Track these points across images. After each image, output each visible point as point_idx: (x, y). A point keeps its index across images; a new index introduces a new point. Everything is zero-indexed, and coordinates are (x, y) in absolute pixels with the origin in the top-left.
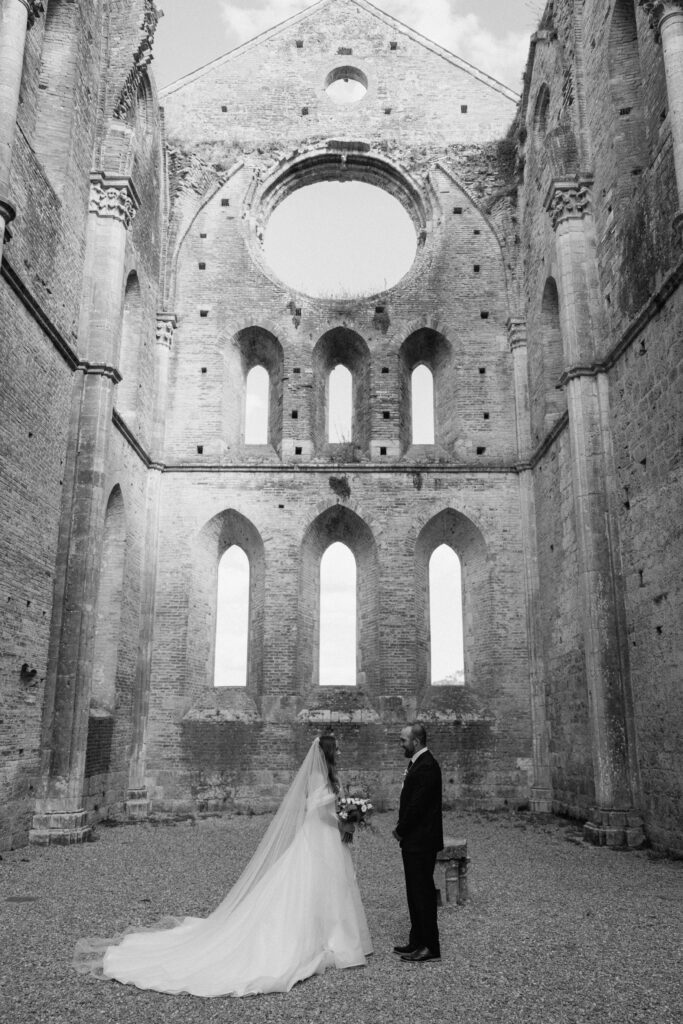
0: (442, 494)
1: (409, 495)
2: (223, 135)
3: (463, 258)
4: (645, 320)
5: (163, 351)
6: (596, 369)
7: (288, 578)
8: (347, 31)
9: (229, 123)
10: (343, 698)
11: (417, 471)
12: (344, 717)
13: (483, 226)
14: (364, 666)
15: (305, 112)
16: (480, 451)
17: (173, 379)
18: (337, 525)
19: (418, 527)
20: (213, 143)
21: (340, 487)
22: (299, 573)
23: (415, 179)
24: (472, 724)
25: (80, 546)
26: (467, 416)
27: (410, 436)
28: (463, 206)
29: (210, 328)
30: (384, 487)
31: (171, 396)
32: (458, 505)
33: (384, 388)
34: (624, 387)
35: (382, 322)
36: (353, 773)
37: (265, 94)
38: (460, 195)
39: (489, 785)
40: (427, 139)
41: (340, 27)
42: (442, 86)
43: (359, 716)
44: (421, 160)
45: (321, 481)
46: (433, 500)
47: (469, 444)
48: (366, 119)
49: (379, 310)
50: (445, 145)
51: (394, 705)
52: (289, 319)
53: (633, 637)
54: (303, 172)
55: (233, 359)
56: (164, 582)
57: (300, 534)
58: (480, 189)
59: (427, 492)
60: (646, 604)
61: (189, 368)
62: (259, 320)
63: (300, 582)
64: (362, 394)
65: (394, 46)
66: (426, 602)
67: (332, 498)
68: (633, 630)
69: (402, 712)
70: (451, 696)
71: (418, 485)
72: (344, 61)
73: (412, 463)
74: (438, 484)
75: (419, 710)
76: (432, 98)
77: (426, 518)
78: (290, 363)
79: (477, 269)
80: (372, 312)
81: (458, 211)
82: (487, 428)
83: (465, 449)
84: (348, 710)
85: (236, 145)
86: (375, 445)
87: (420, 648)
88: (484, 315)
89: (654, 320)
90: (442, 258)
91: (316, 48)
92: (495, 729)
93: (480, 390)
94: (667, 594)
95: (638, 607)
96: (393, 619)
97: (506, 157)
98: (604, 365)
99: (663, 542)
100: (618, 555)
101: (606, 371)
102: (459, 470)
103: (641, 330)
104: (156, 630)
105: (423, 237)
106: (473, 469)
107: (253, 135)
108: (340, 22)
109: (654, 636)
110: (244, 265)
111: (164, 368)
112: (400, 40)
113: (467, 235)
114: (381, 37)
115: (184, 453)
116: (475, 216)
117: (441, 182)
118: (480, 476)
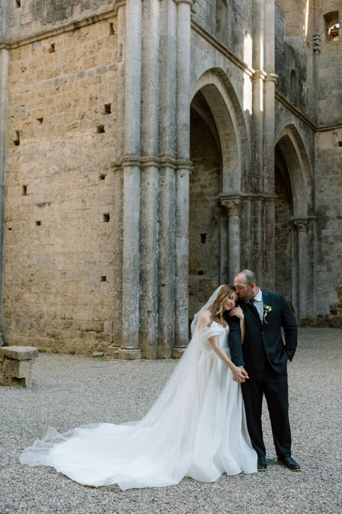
4: (59, 32)
6: (3, 46)
34: (27, 65)
53: (9, 225)
60: (29, 206)
68: (11, 220)
89: (67, 34)
94: (51, 203)
95: (18, 207)
98: (9, 45)
99: (52, 172)
100: (3, 173)
101: (9, 49)
103: (52, 36)
109: (33, 225)
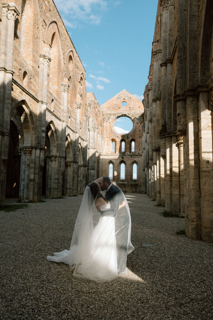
0: (134, 159)
1: (130, 159)
2: (109, 112)
3: (138, 129)
5: (103, 142)
7: (117, 168)
8: (125, 96)
9: (110, 110)
10: (123, 181)
11: (131, 156)
12: (123, 183)
13: (140, 125)
14: (125, 177)
15: (119, 108)
16: (139, 153)
17: (104, 145)
18: (122, 162)
19: (131, 162)
20: (108, 114)
21: (123, 158)
22: (118, 167)
23: (133, 118)
24: (136, 184)
25: (99, 169)
26: (137, 149)
27: (131, 150)
28: (138, 122)
29: (108, 139)
30: (128, 158)
31: (104, 147)
32: (136, 160)
33: (128, 146)
35: (128, 138)
36: (124, 188)
37: (114, 106)
38: (137, 121)
39: (138, 190)
40: (134, 112)
41: (124, 96)
42: (137, 104)
43: (125, 183)
44: (133, 116)
45: (121, 157)
46: (133, 159)
47: (138, 153)
48: (127, 109)
49: (128, 136)
50: (136, 113)
51: (128, 182)
52: (117, 138)
54: (118, 117)
55: (111, 142)
56: (104, 168)
57: (118, 163)
58: (140, 120)
59: (132, 158)
61: (106, 144)
62: (114, 138)
63: (118, 169)
64: (126, 146)
65: (131, 98)
66: (132, 171)
67: (122, 159)
69: (129, 182)
70: (135, 181)
71: (131, 158)
72: (124, 100)
73: (131, 155)
74: (134, 158)
75: (131, 182)
76: (135, 106)
77: (132, 161)
78: (117, 143)
79: (139, 131)
80: (127, 137)
81: (137, 123)
82: (139, 151)
83: (137, 153)
84: (123, 182)
85: (111, 114)
86: (127, 153)
87: (132, 175)
88: (140, 137)
90: (135, 130)
91: (120, 99)
92: (139, 184)
93: (139, 146)
96: (128, 173)
97: (143, 116)
102: (136, 156)
104: (103, 174)
105: (133, 126)
106: (138, 156)
107: (112, 112)
108: (123, 95)
110: (112, 131)
111: (103, 144)
112: (131, 97)
113: (138, 126)
114: (129, 97)
115: (106, 154)
116: (139, 124)
117: (136, 120)
118: (139, 156)
